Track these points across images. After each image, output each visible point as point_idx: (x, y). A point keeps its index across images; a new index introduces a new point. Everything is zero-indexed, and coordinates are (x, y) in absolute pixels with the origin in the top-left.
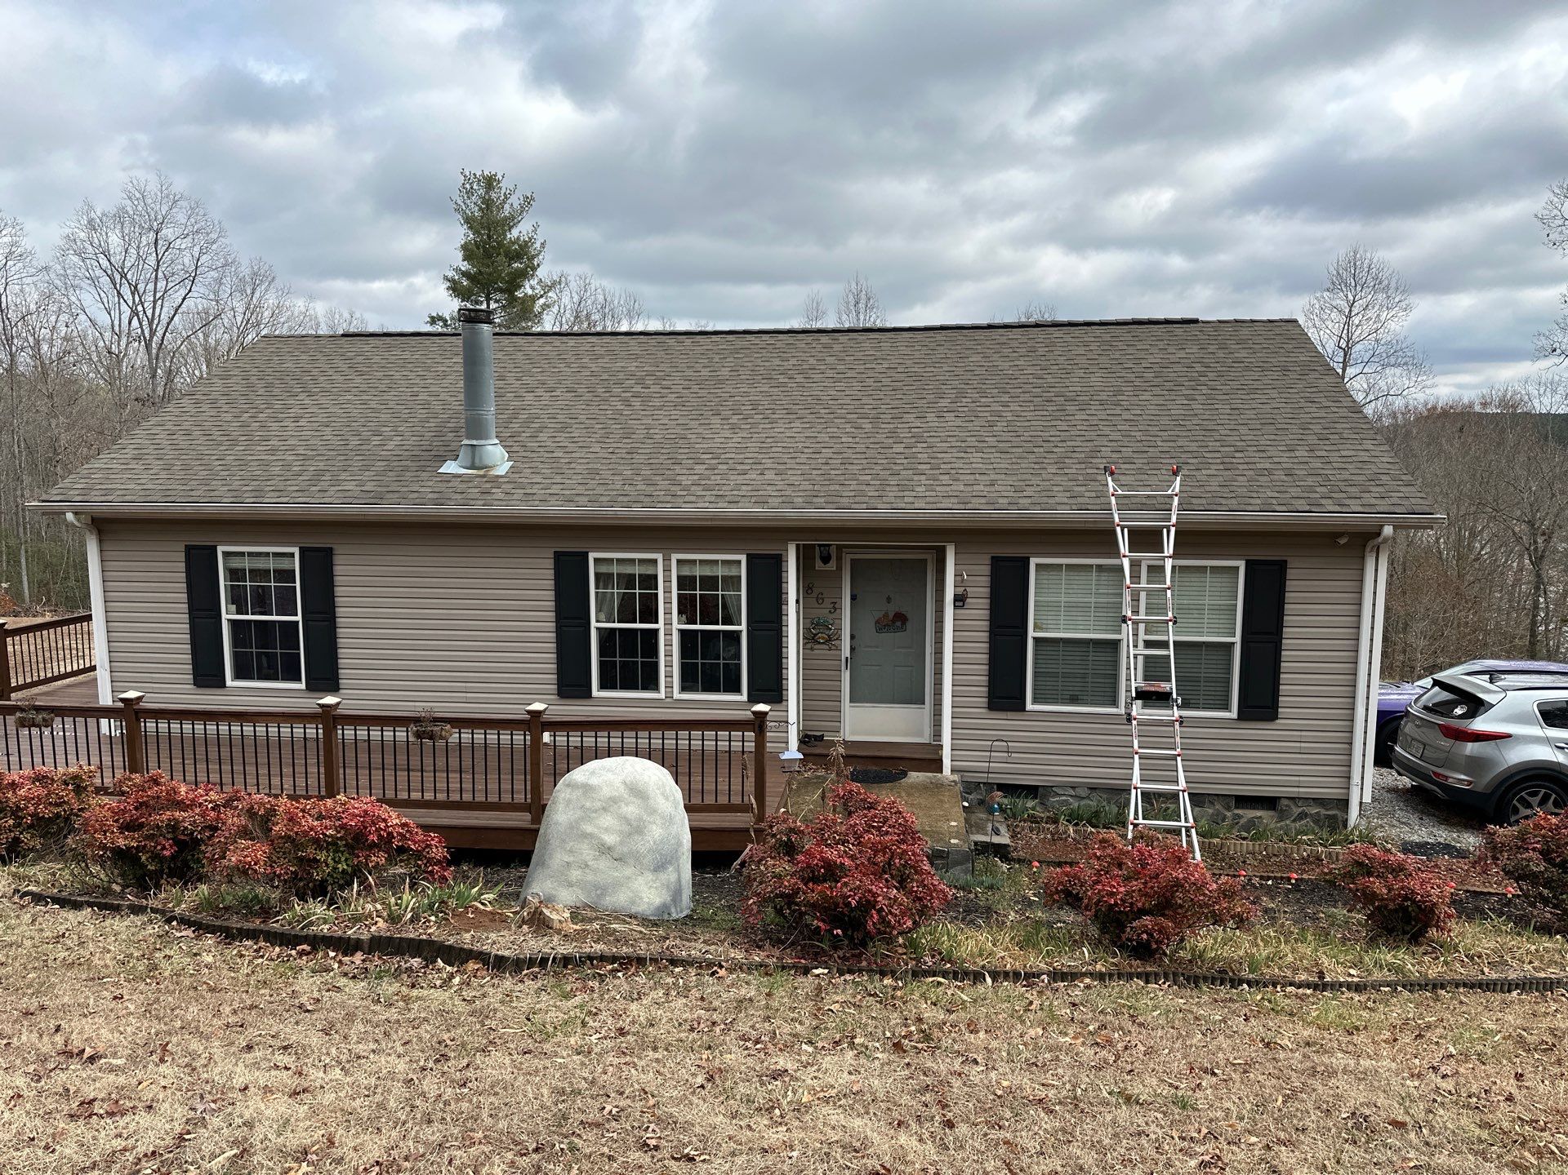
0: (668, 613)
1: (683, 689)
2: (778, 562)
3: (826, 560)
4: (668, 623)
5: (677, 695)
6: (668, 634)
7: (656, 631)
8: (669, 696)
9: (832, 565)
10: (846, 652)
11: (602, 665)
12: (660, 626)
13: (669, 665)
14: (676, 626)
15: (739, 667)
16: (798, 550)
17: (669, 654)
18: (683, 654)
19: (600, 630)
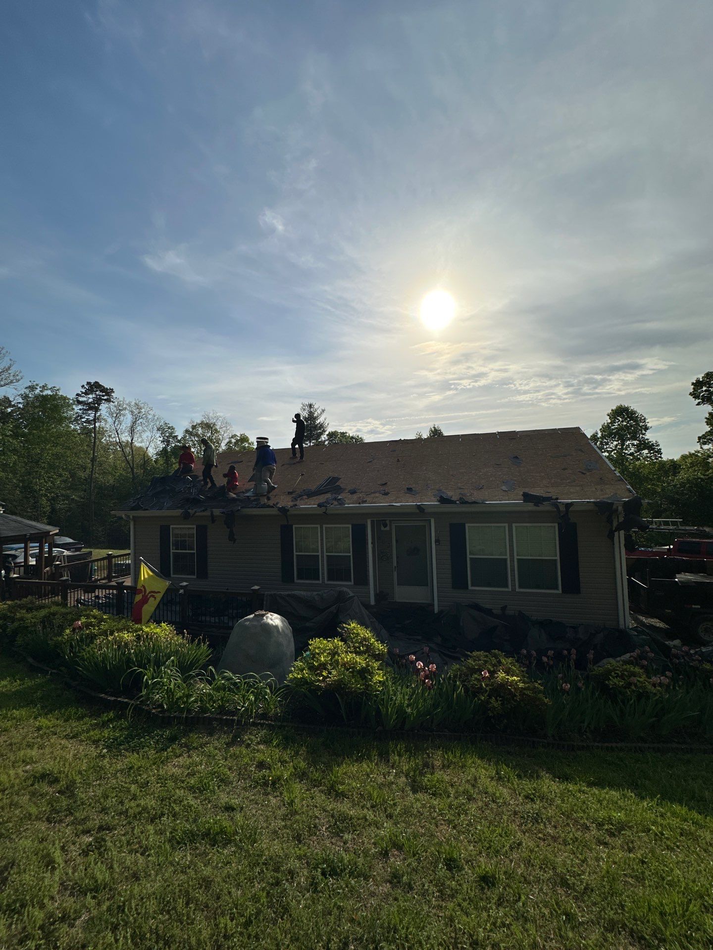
0: (322, 548)
1: (329, 579)
2: (364, 527)
3: (385, 526)
4: (322, 552)
5: (326, 582)
6: (322, 557)
7: (318, 555)
8: (323, 582)
9: (388, 528)
10: (395, 564)
11: (298, 569)
12: (319, 553)
13: (323, 570)
14: (325, 554)
15: (350, 570)
16: (372, 522)
17: (323, 565)
18: (328, 565)
19: (297, 555)
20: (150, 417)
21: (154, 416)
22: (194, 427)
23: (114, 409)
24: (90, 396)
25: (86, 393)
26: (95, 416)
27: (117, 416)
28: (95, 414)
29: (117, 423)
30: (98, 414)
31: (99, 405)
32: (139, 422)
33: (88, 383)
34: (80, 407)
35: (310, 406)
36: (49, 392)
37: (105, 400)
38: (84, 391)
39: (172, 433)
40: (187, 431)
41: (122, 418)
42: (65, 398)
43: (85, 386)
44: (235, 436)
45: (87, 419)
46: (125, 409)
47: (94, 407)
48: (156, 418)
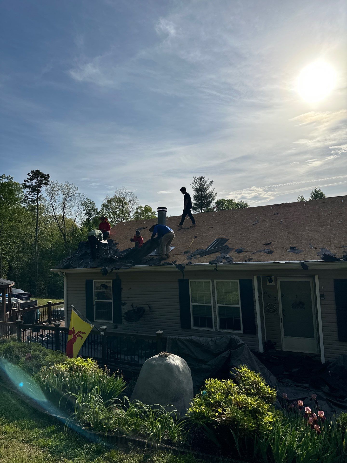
0: (214, 300)
1: (221, 327)
2: (251, 282)
3: (271, 281)
4: (214, 304)
5: (219, 330)
6: (215, 307)
7: (211, 306)
8: (216, 330)
9: (273, 284)
10: (281, 316)
11: (194, 318)
12: (212, 304)
13: (215, 319)
14: (217, 305)
15: (239, 320)
16: (258, 278)
17: (215, 315)
18: (220, 315)
19: (193, 306)
20: (76, 195)
21: (79, 194)
22: (109, 202)
23: (50, 190)
24: (34, 181)
25: (31, 179)
26: (37, 196)
27: (53, 195)
28: (37, 195)
29: (53, 201)
30: (40, 195)
31: (40, 187)
32: (68, 199)
33: (32, 172)
34: (27, 190)
35: (201, 179)
36: (6, 180)
37: (44, 183)
38: (29, 177)
39: (93, 207)
40: (104, 205)
41: (56, 197)
42: (17, 184)
43: (30, 174)
44: (141, 207)
45: (32, 199)
46: (58, 189)
47: (36, 189)
48: (81, 196)
